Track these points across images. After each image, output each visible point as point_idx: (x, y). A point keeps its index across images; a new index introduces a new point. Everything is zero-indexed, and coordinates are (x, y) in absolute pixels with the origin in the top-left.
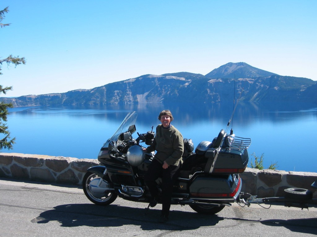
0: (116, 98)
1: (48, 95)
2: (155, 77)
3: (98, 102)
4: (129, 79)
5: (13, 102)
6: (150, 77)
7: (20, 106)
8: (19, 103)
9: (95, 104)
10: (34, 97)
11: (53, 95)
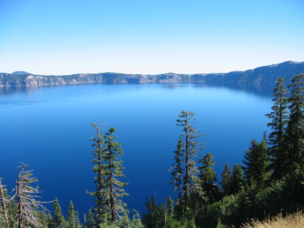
0: (260, 79)
1: (215, 74)
2: (295, 63)
3: (245, 82)
4: (273, 65)
5: (189, 78)
6: (291, 63)
7: (194, 81)
8: (193, 79)
9: (242, 83)
10: (205, 75)
11: (218, 74)
